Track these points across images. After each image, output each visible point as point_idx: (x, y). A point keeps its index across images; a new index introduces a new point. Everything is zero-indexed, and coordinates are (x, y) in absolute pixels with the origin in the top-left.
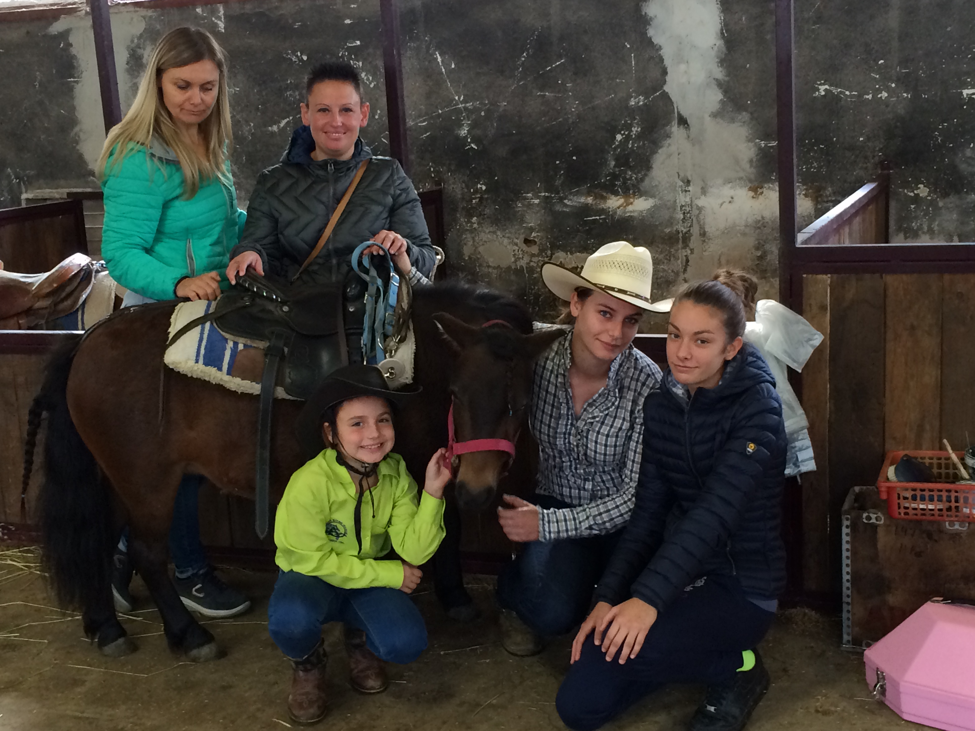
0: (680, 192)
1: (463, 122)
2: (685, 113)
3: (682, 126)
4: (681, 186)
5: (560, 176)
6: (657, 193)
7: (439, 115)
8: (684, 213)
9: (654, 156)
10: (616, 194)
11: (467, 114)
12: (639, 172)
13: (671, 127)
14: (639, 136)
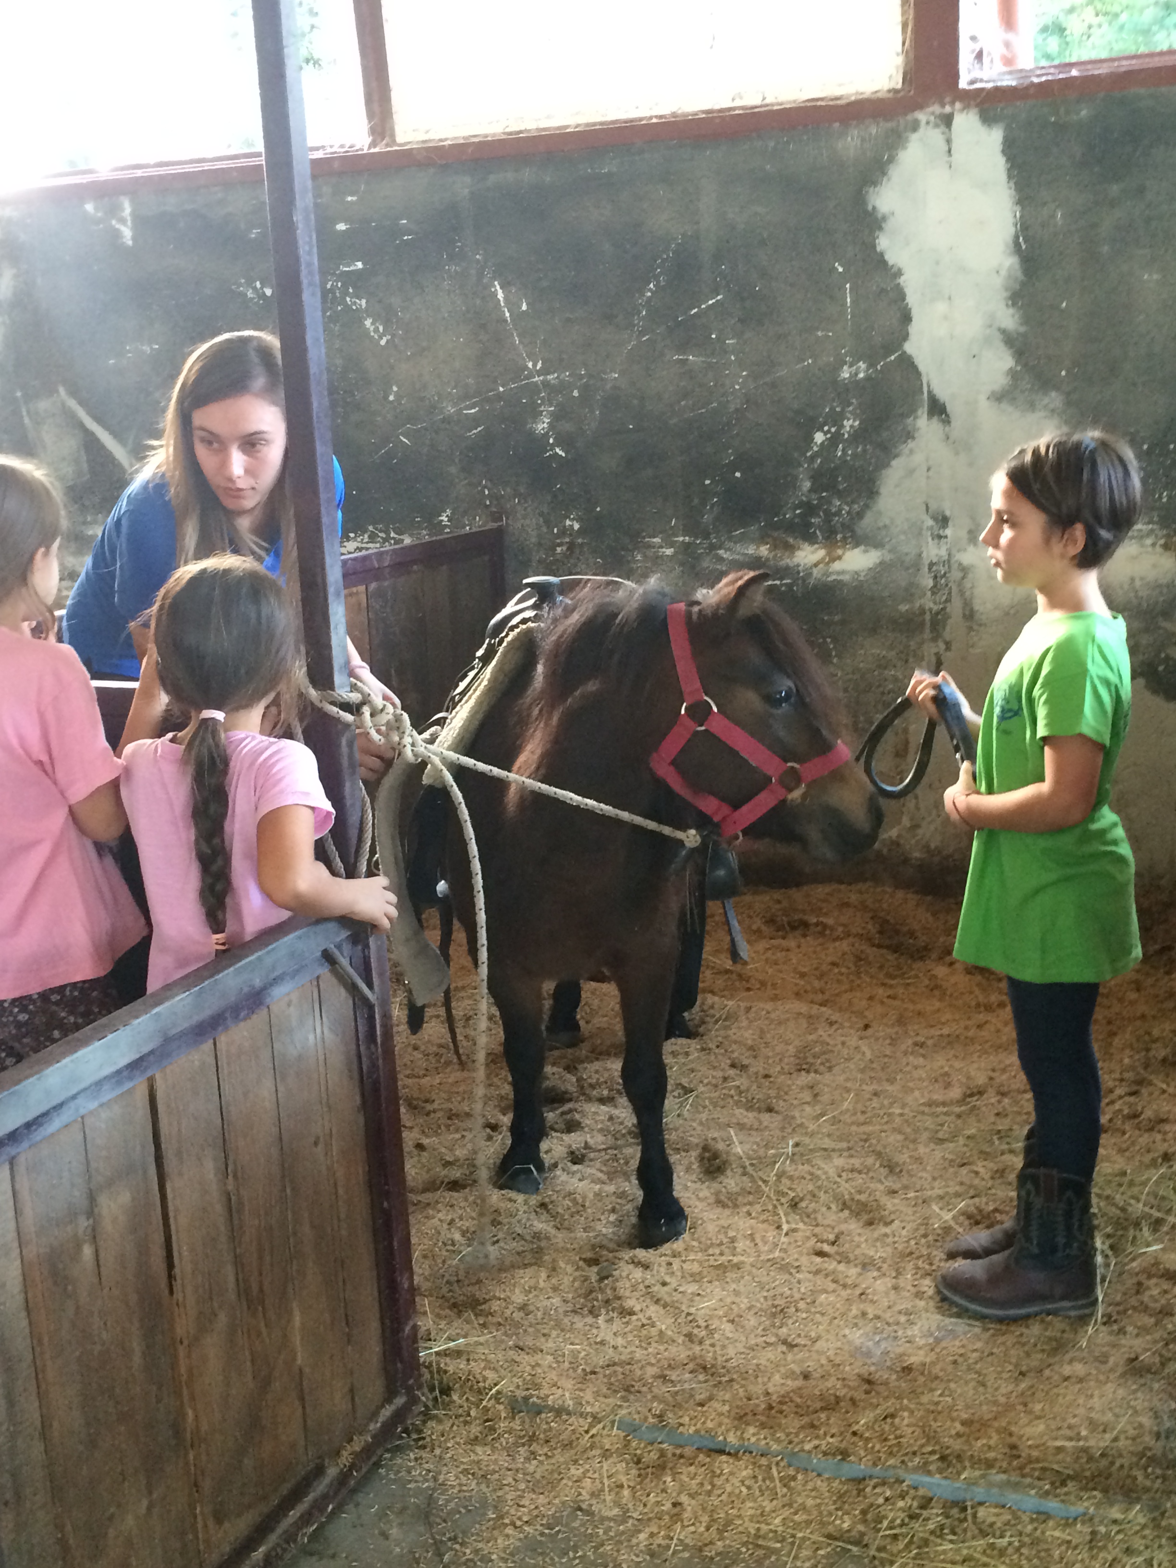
0: (930, 539)
1: (542, 408)
2: (942, 394)
3: (935, 418)
4: (932, 528)
5: (712, 506)
6: (888, 539)
7: (499, 397)
8: (935, 577)
9: (883, 472)
10: (811, 539)
11: (549, 394)
12: (853, 502)
13: (916, 418)
14: (857, 436)
